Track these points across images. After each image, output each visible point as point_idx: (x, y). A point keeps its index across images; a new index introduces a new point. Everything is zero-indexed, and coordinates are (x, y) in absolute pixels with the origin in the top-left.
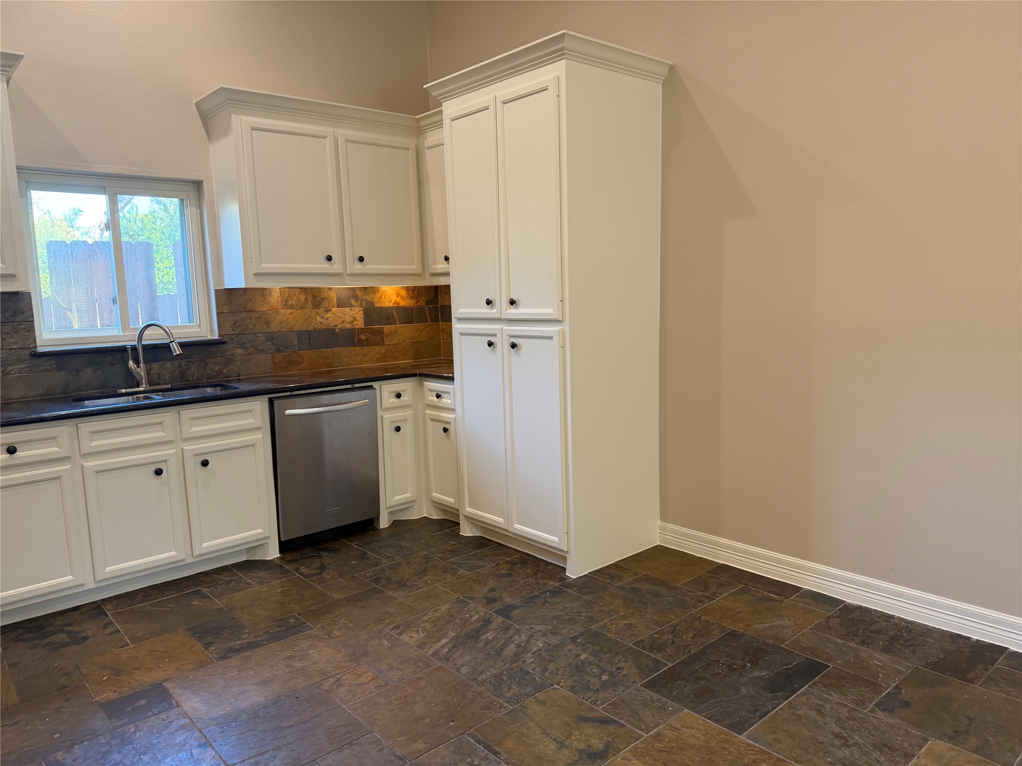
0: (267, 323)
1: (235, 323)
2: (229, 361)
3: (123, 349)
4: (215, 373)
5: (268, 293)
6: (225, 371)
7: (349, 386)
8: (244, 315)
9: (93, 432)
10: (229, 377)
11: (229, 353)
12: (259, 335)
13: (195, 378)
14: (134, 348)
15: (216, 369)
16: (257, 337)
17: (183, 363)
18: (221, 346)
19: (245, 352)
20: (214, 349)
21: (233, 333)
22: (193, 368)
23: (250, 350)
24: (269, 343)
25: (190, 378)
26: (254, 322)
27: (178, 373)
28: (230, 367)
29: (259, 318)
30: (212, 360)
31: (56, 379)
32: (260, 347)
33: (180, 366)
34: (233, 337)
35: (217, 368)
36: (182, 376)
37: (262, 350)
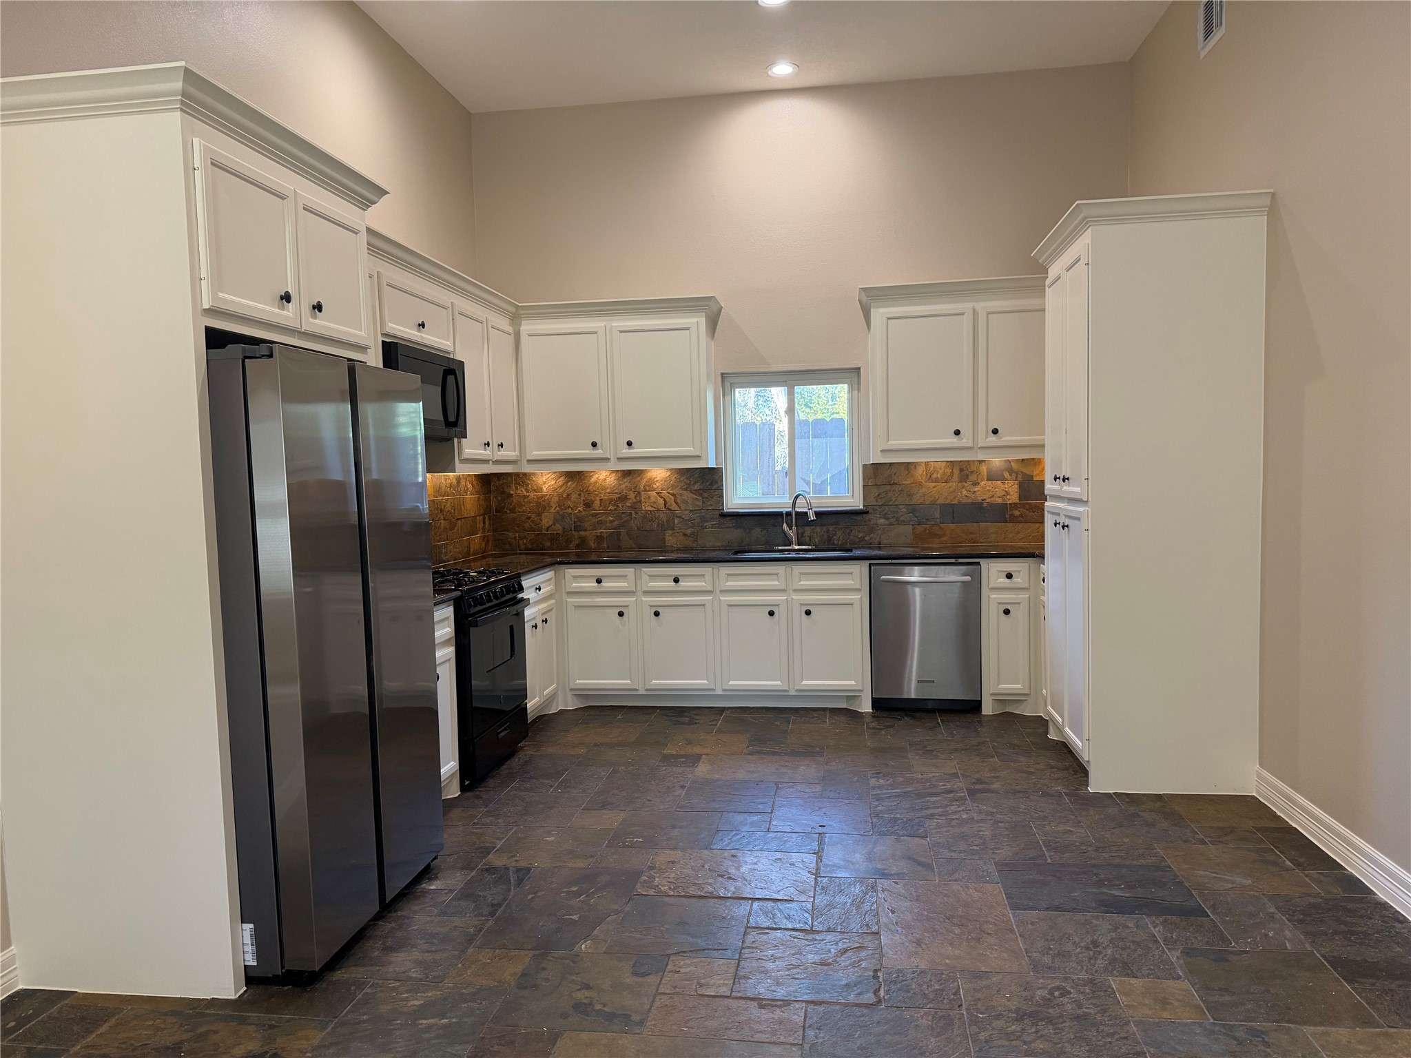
0: (910, 496)
1: (879, 495)
2: (872, 530)
3: (780, 514)
4: (857, 540)
5: (913, 467)
6: (867, 538)
7: (953, 561)
8: (888, 487)
9: (728, 575)
10: (870, 544)
11: (872, 522)
12: (901, 507)
13: (840, 543)
14: (789, 514)
15: (859, 536)
16: (899, 508)
17: (831, 529)
18: (864, 515)
19: (887, 522)
20: (858, 518)
21: (877, 504)
22: (839, 533)
23: (892, 520)
24: (911, 514)
25: (836, 542)
26: (897, 495)
27: (826, 536)
28: (872, 535)
29: (902, 490)
30: (856, 527)
31: (734, 534)
32: (901, 519)
33: (828, 532)
34: (877, 507)
35: (860, 535)
36: (830, 540)
37: (903, 521)
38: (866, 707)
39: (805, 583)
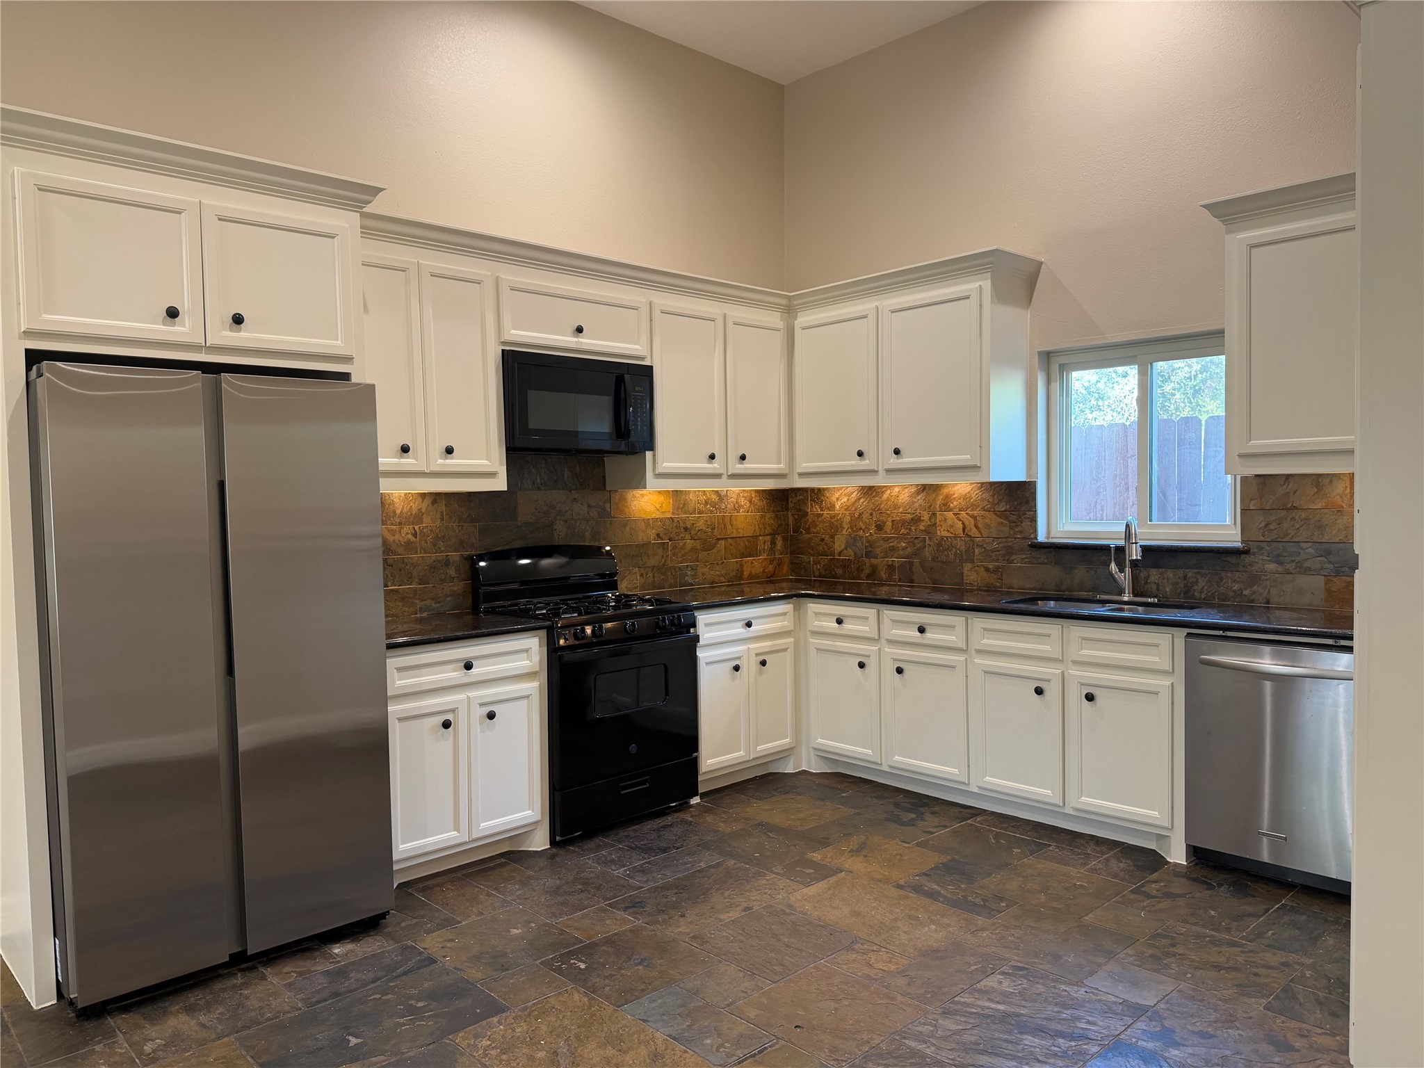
0: (1321, 527)
1: (1266, 526)
2: (1254, 579)
3: (1105, 549)
4: (1231, 594)
5: (1326, 482)
6: (1246, 592)
8: (1283, 514)
9: (985, 629)
10: (1252, 601)
11: (1255, 568)
12: (1303, 545)
13: (1203, 596)
14: (1120, 550)
15: (1234, 588)
16: (1302, 548)
17: (1190, 574)
18: (1242, 556)
19: (1280, 569)
20: (1233, 560)
21: (1262, 539)
22: (1202, 582)
23: (1291, 567)
24: (1321, 558)
25: (1197, 594)
26: (1297, 526)
27: (1181, 585)
28: (1255, 588)
29: (1307, 519)
30: (1229, 575)
32: (1307, 564)
33: (1185, 577)
34: (1264, 545)
35: (1236, 587)
36: (1187, 591)
37: (1309, 569)
38: (1177, 855)
39: (1089, 653)
